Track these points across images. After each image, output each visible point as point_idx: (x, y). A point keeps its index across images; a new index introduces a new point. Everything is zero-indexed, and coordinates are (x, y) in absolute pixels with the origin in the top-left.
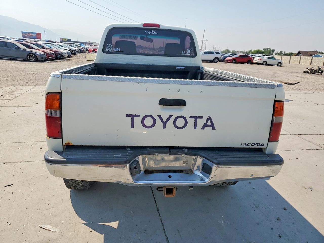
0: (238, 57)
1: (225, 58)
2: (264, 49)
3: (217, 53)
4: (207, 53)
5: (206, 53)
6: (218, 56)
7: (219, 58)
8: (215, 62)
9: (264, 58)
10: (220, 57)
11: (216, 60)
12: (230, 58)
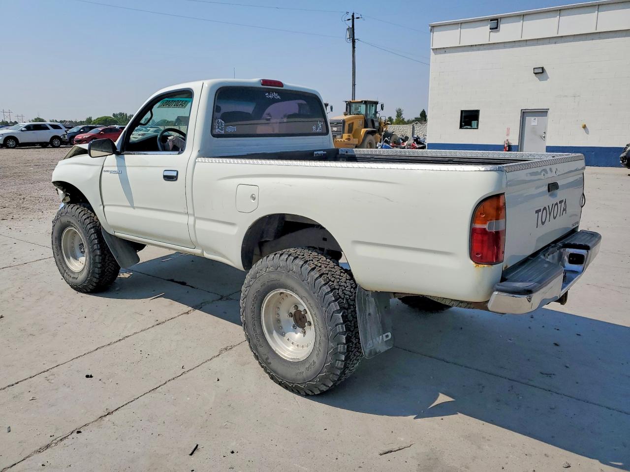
0: (100, 132)
1: (73, 137)
2: (114, 115)
3: (55, 127)
4: (32, 128)
5: (29, 128)
6: (60, 133)
7: (61, 137)
8: (54, 147)
9: (149, 132)
10: (64, 135)
11: (56, 142)
12: (84, 137)
